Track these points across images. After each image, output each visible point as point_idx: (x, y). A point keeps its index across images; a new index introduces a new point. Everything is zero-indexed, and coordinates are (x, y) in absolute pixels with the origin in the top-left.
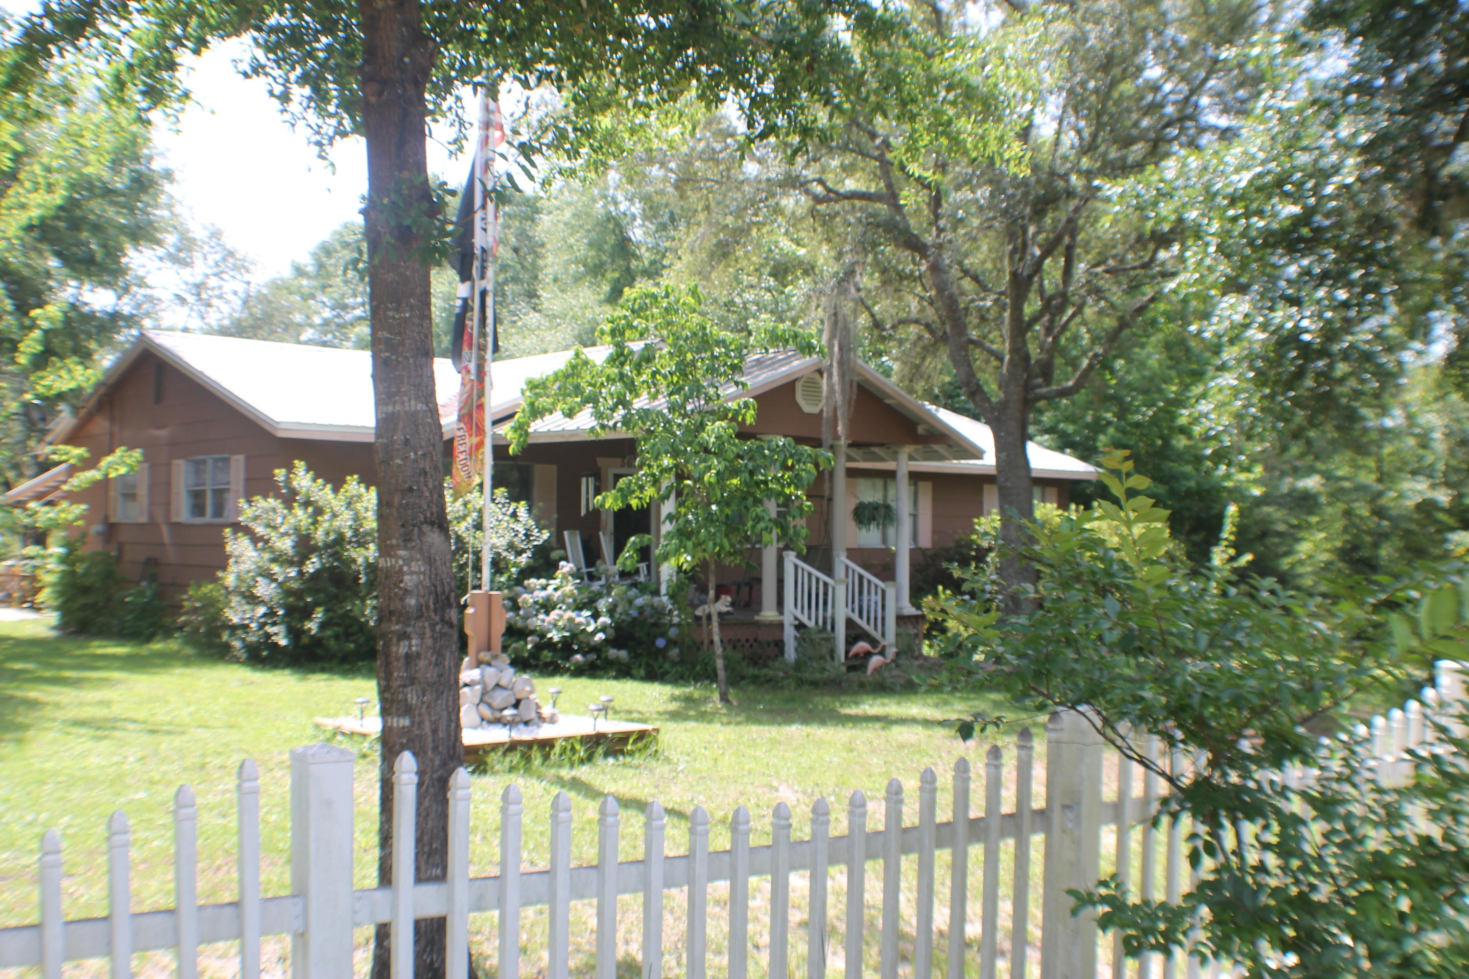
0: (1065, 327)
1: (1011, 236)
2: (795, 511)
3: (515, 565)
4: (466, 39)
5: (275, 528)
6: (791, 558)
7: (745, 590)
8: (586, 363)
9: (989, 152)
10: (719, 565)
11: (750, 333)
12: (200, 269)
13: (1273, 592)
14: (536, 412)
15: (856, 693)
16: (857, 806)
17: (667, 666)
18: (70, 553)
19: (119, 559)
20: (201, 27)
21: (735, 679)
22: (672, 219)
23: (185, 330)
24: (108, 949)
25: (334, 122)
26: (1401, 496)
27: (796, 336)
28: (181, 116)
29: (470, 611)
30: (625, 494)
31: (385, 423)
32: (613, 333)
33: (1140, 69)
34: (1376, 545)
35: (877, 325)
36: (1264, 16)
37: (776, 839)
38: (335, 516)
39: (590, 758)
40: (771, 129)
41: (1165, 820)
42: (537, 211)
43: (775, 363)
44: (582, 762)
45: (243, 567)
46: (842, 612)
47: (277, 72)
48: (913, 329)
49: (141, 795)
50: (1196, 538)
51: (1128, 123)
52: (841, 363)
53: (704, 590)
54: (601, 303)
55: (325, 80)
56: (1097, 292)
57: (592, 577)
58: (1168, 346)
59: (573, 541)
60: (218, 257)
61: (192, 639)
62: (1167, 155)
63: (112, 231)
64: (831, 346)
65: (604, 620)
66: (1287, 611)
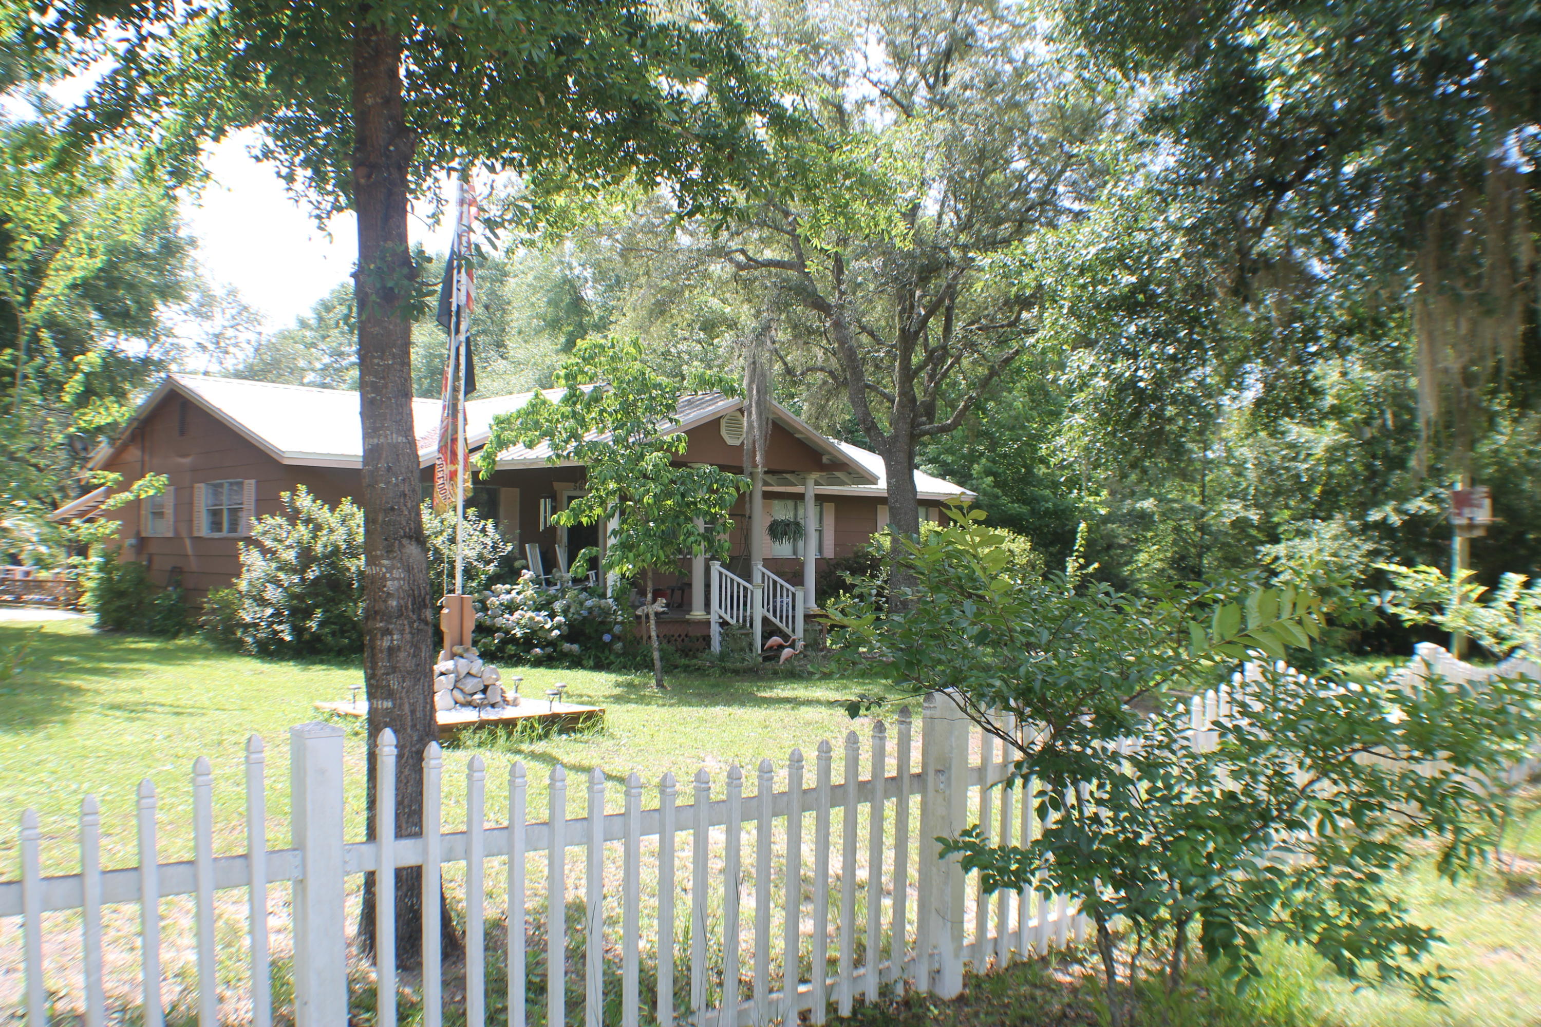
0: (945, 375)
1: (901, 298)
2: (719, 527)
3: (484, 572)
4: (443, 130)
5: (280, 541)
6: (716, 567)
7: (678, 593)
8: (544, 402)
9: (879, 229)
10: (656, 572)
11: (683, 378)
12: (219, 322)
13: (1107, 594)
14: (502, 444)
15: (771, 680)
16: (765, 771)
17: (612, 658)
18: (107, 563)
19: (149, 568)
20: (219, 118)
21: (670, 668)
22: (618, 281)
23: (206, 373)
24: (138, 896)
25: (331, 198)
26: (1220, 514)
27: (721, 381)
28: (202, 192)
29: (445, 611)
30: (577, 513)
31: (371, 453)
32: (567, 377)
33: (1008, 162)
34: (1200, 556)
35: (789, 371)
36: (1111, 119)
37: (697, 800)
38: (331, 531)
39: (546, 735)
40: (699, 209)
41: (1019, 782)
42: (506, 274)
43: (702, 403)
44: (540, 738)
45: (254, 575)
46: (759, 612)
47: (283, 157)
48: (820, 375)
49: (168, 767)
50: (1052, 549)
51: (998, 206)
52: (758, 404)
53: (643, 593)
54: (557, 352)
55: (325, 163)
56: (972, 346)
57: (549, 583)
58: (1031, 391)
59: (533, 552)
60: (234, 312)
61: (210, 636)
62: (1029, 233)
63: (144, 289)
64: (750, 390)
65: (560, 619)
66: (1119, 610)
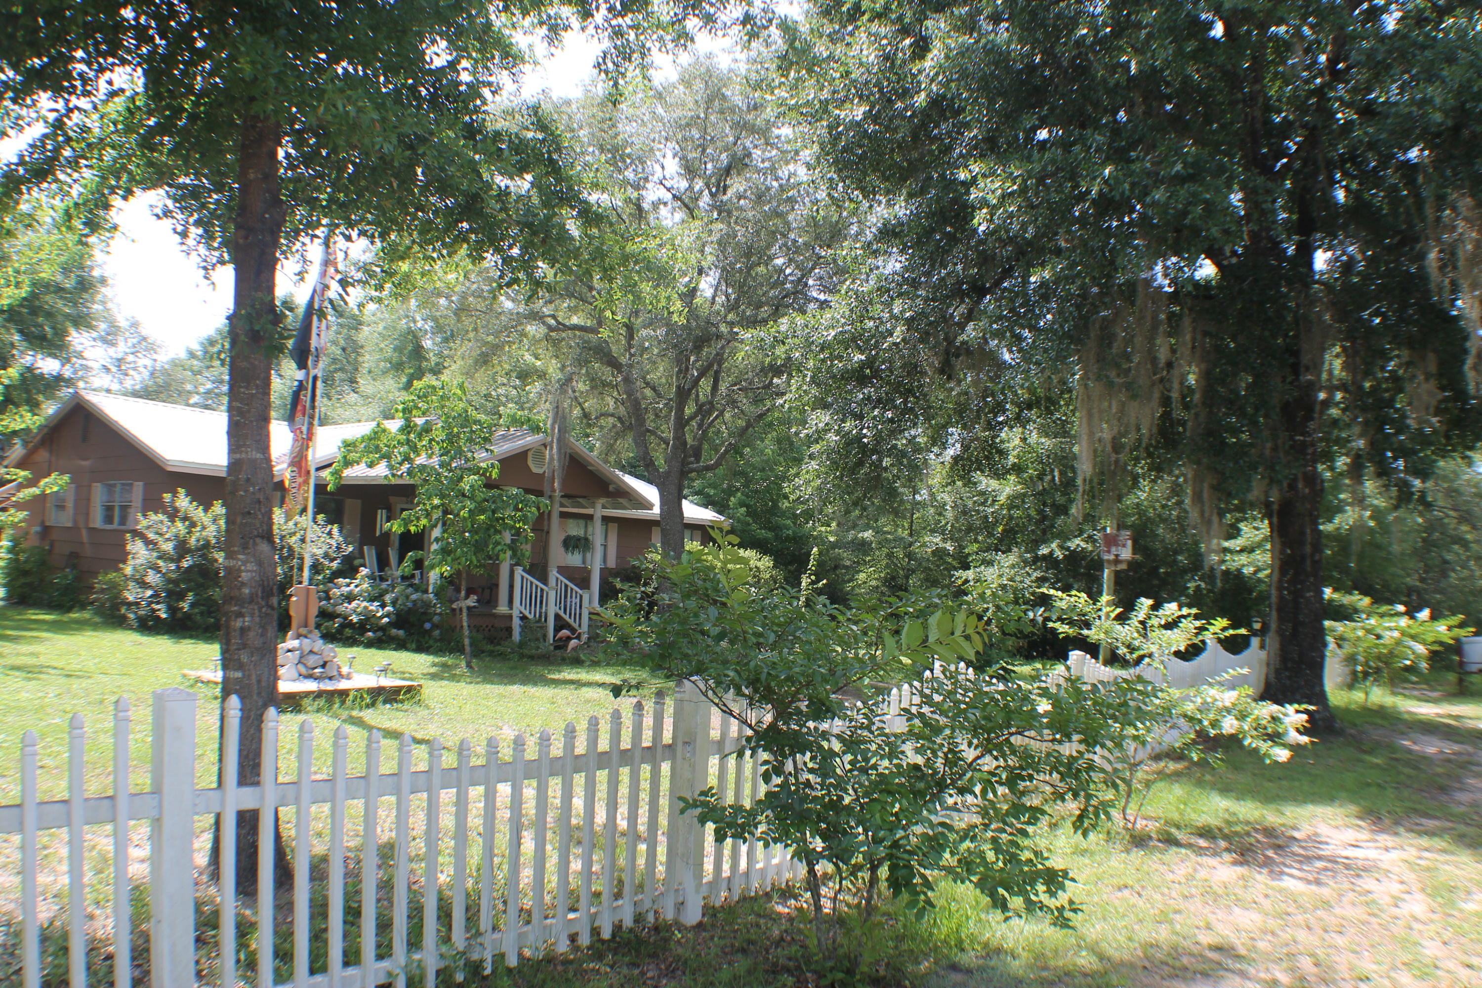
0: (711, 424)
1: (679, 362)
2: (522, 539)
3: (329, 568)
4: (313, 203)
5: (161, 535)
6: (519, 571)
7: (487, 592)
8: (384, 431)
9: (660, 305)
10: (469, 573)
11: (500, 416)
12: (122, 348)
13: (825, 606)
14: (347, 463)
15: (559, 665)
16: (545, 740)
17: (431, 642)
18: (14, 547)
19: (50, 552)
20: (129, 181)
21: (477, 652)
22: (452, 336)
23: (108, 391)
24: (20, 828)
25: (217, 254)
26: (924, 545)
27: (529, 420)
28: (111, 242)
29: (294, 599)
30: (407, 522)
31: (234, 466)
32: (404, 411)
33: (771, 258)
34: (907, 578)
35: (586, 415)
36: (854, 229)
37: (488, 761)
38: (204, 528)
39: (373, 704)
40: (516, 281)
41: (748, 753)
42: (361, 323)
43: (514, 438)
44: (368, 706)
45: (138, 561)
46: (552, 610)
47: (180, 216)
48: (611, 420)
49: (57, 721)
50: (791, 568)
51: (760, 292)
52: (559, 440)
53: (458, 591)
54: (400, 390)
55: (213, 225)
56: (733, 403)
57: (382, 579)
58: (779, 441)
59: (370, 553)
60: (135, 341)
61: (99, 612)
62: (783, 316)
63: (60, 318)
64: (553, 429)
65: (389, 608)
66: (833, 618)
